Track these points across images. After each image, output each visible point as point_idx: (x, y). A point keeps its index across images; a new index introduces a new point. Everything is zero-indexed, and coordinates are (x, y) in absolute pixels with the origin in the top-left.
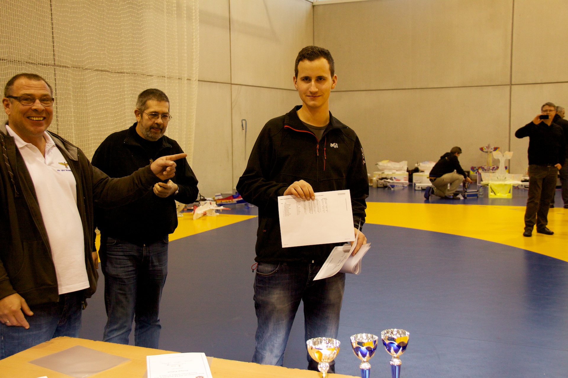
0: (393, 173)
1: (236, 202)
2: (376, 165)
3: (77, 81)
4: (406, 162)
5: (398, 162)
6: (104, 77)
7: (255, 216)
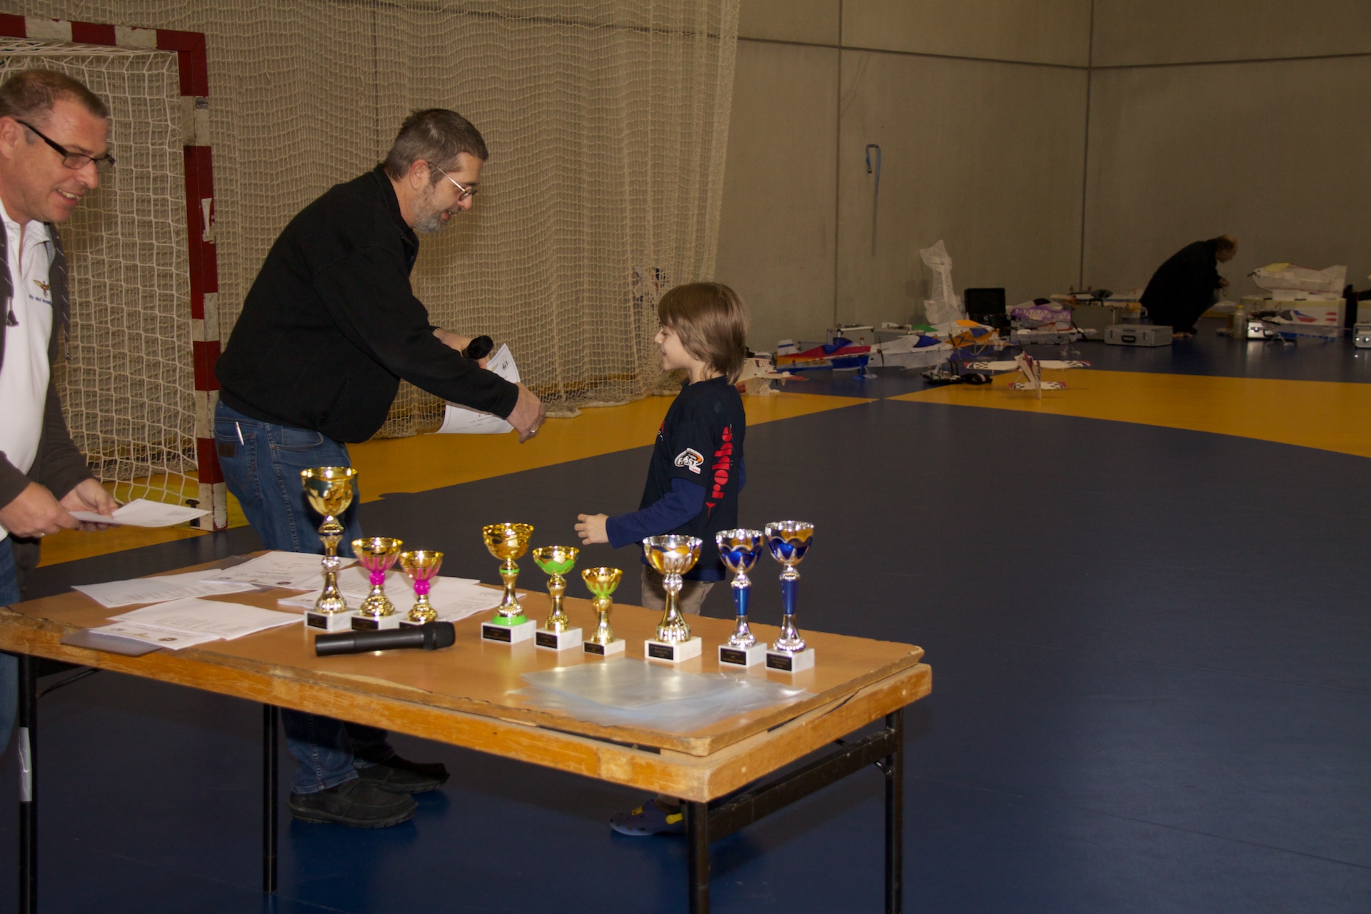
1: (830, 364)
2: (1249, 275)
3: (421, 44)
4: (1343, 269)
5: (1319, 270)
6: (488, 32)
7: (870, 401)
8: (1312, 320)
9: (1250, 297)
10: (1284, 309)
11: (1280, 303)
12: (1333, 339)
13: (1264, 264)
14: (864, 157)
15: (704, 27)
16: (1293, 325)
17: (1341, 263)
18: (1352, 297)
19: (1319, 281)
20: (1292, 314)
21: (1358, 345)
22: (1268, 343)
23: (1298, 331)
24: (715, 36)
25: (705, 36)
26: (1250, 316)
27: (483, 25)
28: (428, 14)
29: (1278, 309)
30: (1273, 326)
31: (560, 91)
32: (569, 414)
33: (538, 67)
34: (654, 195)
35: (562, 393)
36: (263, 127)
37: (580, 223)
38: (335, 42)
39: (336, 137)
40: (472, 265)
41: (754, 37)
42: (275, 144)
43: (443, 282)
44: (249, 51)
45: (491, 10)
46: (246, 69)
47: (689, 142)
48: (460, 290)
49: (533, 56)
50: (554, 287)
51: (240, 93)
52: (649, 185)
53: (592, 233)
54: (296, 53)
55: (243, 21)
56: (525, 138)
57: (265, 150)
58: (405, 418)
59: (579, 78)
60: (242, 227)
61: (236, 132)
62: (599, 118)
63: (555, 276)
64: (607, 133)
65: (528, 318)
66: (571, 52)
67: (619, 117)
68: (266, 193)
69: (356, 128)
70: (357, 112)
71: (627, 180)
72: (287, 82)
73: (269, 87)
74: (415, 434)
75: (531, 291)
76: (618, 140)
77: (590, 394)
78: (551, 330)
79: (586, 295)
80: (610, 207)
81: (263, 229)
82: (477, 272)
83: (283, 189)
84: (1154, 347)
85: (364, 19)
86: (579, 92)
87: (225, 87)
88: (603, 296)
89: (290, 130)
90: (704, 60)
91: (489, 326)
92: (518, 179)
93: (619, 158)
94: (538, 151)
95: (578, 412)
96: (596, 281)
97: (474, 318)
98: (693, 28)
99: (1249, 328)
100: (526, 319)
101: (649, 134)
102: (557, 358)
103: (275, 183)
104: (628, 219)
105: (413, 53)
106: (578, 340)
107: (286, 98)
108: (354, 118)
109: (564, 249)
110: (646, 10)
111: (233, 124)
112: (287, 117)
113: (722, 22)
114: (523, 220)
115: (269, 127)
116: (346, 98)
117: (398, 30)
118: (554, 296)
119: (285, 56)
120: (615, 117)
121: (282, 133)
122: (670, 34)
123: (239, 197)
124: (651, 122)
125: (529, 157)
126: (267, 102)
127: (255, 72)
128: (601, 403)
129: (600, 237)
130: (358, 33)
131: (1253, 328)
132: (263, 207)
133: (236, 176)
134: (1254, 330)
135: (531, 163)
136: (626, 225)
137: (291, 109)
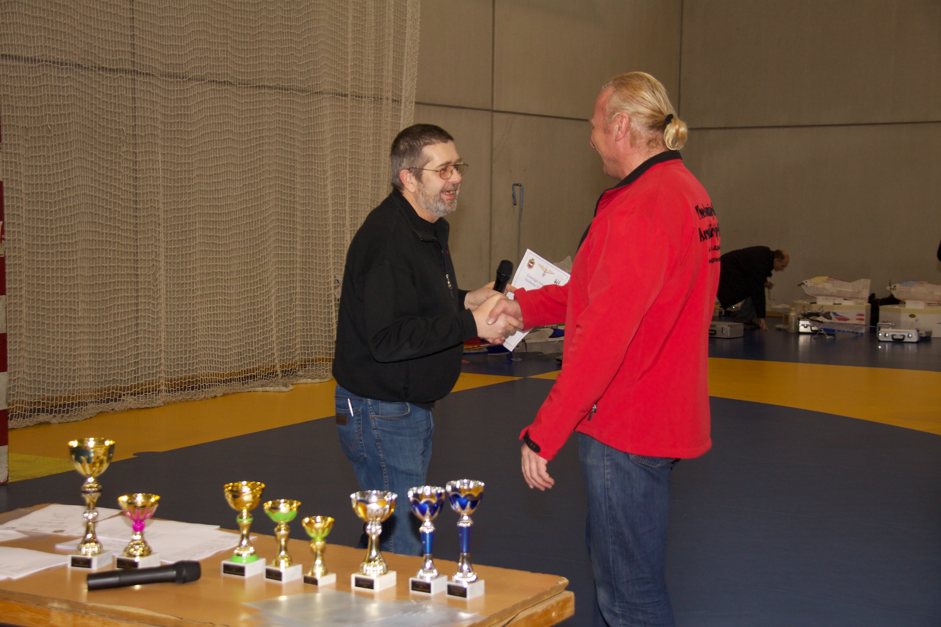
0: (834, 304)
1: (486, 350)
2: (799, 285)
3: (171, 104)
4: (868, 282)
5: (850, 281)
6: (224, 96)
7: (516, 378)
8: (847, 319)
9: (800, 301)
10: (825, 310)
11: (822, 306)
12: (862, 334)
13: (810, 277)
14: (511, 194)
15: (390, 95)
16: (832, 323)
17: (867, 277)
18: (875, 303)
19: (850, 290)
20: (831, 314)
21: (881, 339)
22: (815, 336)
23: (836, 328)
24: (398, 101)
25: (390, 101)
26: (800, 316)
27: (219, 90)
28: (177, 82)
29: (821, 310)
30: (817, 323)
31: (279, 141)
32: (284, 389)
33: (263, 123)
34: (351, 221)
35: (279, 373)
36: (45, 166)
37: (294, 242)
38: (103, 101)
39: (103, 175)
40: (210, 273)
41: (427, 102)
42: (54, 179)
43: (186, 287)
44: (34, 108)
45: (226, 79)
46: (31, 122)
47: (378, 181)
48: (199, 293)
49: (258, 114)
50: (273, 290)
51: (26, 140)
52: (347, 213)
53: (303, 249)
54: (72, 109)
55: (30, 84)
56: (251, 176)
57: (46, 184)
58: (154, 392)
59: (294, 131)
60: (26, 244)
61: (22, 170)
62: (309, 162)
63: (274, 282)
64: (315, 173)
65: (253, 314)
66: (288, 112)
67: (324, 161)
68: (46, 217)
69: (119, 168)
70: (120, 155)
71: (330, 209)
72: (64, 132)
73: (50, 136)
74: (162, 405)
75: (256, 294)
76: (324, 178)
77: (300, 373)
78: (271, 324)
79: (298, 296)
80: (317, 229)
81: (43, 245)
82: (213, 279)
83: (60, 214)
84: (730, 338)
85: (126, 84)
86: (294, 142)
87: (14, 135)
88: (311, 297)
89: (66, 168)
90: (389, 119)
91: (222, 321)
92: (246, 208)
93: (324, 193)
94: (261, 186)
95: (291, 387)
96: (306, 286)
97: (211, 314)
98: (381, 95)
99: (800, 325)
100: (251, 315)
101: (348, 174)
102: (275, 345)
103: (53, 209)
104: (331, 238)
105: (165, 111)
106: (291, 331)
107: (63, 144)
108: (117, 160)
109: (281, 261)
110: (345, 81)
111: (20, 164)
112: (64, 159)
113: (404, 91)
114: (250, 239)
115: (49, 166)
116: (111, 145)
117: (153, 93)
118: (273, 298)
119: (63, 112)
120: (322, 161)
121: (59, 171)
122: (363, 99)
123: (24, 220)
124: (349, 165)
125: (254, 191)
126: (47, 147)
127: (38, 123)
128: (309, 380)
129: (309, 252)
130: (121, 95)
131: (802, 325)
132: (43, 228)
133: (22, 203)
134: (804, 326)
135: (256, 196)
136: (329, 243)
137: (68, 152)
